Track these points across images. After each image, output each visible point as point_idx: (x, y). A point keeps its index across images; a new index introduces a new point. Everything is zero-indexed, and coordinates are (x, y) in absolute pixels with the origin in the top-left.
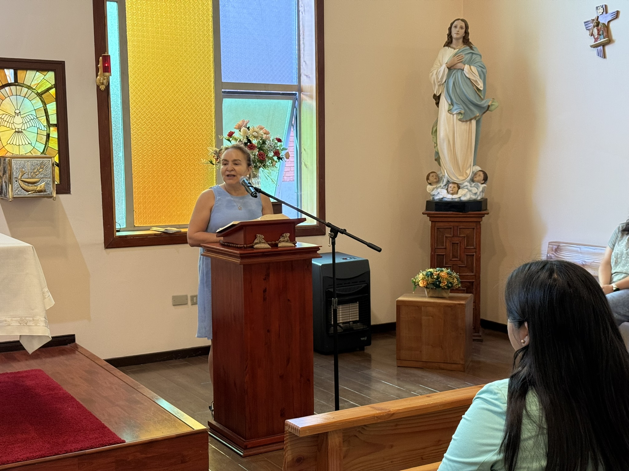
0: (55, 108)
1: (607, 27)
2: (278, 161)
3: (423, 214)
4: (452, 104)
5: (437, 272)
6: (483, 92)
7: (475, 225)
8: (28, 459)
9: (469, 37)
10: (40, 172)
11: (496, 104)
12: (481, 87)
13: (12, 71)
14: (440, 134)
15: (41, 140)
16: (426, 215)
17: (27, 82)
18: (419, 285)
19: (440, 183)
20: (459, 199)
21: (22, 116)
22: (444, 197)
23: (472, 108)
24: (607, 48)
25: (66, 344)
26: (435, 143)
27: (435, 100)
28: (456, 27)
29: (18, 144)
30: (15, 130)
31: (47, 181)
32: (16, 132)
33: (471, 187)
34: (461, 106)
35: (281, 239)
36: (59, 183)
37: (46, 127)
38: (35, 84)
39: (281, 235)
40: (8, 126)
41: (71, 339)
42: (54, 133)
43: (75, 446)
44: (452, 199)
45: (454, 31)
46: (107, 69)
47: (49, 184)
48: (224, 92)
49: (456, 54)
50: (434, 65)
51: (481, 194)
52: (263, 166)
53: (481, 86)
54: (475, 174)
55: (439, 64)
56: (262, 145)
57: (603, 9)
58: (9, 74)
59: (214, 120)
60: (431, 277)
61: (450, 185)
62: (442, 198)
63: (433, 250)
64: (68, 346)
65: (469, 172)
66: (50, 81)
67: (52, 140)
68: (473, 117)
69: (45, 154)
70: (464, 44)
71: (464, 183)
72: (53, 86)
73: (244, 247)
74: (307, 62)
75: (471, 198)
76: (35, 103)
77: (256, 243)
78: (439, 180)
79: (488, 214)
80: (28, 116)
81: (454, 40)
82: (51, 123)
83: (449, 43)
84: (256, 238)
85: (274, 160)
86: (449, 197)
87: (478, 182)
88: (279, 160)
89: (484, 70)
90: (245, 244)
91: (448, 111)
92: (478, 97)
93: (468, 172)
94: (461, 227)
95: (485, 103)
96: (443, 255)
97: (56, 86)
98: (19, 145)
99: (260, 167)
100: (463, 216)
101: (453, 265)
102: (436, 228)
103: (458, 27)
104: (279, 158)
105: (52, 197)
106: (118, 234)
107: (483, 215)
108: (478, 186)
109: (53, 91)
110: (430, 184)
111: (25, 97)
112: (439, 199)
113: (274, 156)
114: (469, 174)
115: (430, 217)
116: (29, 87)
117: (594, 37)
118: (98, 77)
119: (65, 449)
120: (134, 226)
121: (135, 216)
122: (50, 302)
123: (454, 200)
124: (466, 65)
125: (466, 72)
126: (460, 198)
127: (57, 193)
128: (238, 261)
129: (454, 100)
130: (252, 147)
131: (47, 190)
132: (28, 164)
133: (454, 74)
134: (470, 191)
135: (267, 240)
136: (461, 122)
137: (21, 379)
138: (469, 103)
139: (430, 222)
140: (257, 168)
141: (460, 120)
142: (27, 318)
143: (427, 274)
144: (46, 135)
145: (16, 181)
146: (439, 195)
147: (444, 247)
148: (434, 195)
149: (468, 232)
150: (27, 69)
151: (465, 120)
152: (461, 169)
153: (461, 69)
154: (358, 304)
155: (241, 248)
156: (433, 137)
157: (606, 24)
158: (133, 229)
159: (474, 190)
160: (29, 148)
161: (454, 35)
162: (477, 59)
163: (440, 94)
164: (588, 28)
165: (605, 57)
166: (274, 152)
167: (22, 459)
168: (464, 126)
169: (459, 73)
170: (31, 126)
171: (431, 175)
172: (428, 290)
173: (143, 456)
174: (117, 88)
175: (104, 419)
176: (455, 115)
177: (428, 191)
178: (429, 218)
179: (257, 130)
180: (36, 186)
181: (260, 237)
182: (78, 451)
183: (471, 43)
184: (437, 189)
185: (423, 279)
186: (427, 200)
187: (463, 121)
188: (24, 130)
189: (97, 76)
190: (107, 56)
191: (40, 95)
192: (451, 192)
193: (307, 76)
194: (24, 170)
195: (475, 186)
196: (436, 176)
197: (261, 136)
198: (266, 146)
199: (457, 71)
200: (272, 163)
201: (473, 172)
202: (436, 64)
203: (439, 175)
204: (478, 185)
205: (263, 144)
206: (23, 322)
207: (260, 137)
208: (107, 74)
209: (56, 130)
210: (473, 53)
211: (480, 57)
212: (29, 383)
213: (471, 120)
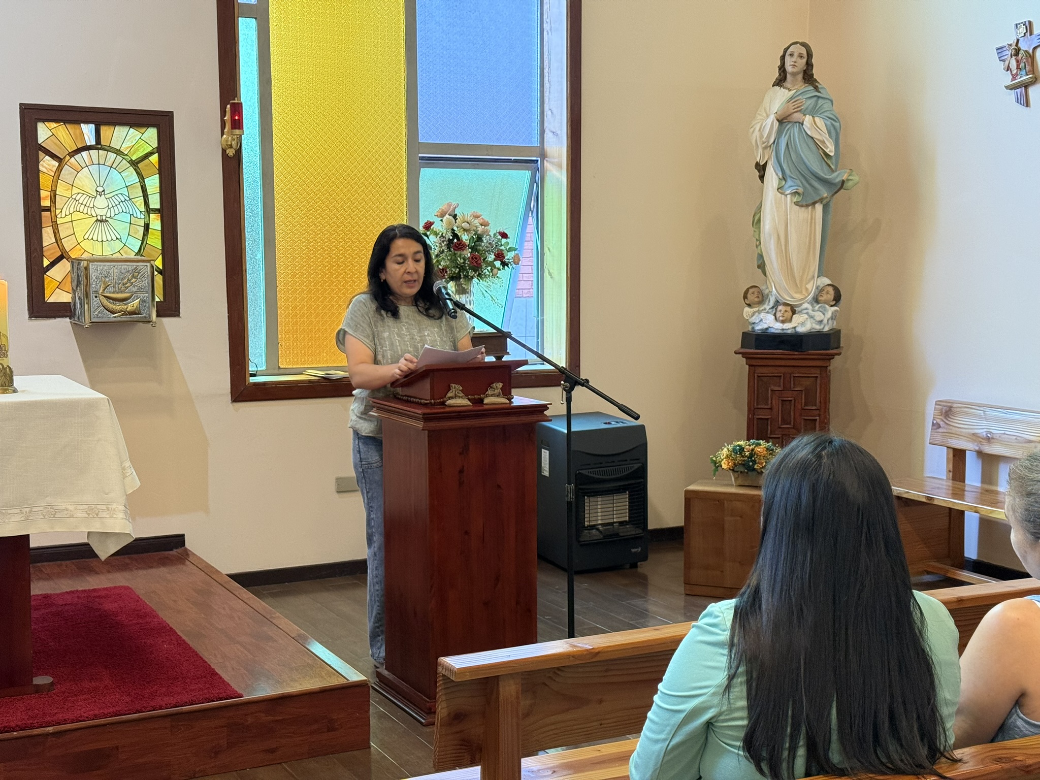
0: (158, 185)
1: (1031, 57)
2: (501, 267)
3: (736, 353)
4: (784, 178)
5: (750, 446)
6: (834, 159)
7: (819, 372)
8: (96, 717)
9: (814, 71)
10: (132, 283)
11: (855, 178)
12: (830, 151)
13: (92, 126)
14: (764, 225)
15: (136, 233)
16: (741, 355)
17: (115, 144)
18: (721, 466)
19: (764, 304)
20: (794, 330)
21: (107, 196)
22: (770, 327)
23: (816, 184)
24: (1031, 90)
25: (172, 550)
26: (757, 240)
27: (759, 171)
28: (791, 55)
29: (100, 240)
30: (95, 219)
31: (143, 297)
32: (97, 220)
33: (813, 311)
34: (798, 182)
35: (490, 392)
36: (162, 300)
37: (144, 213)
38: (128, 148)
39: (489, 385)
40: (85, 212)
41: (178, 541)
42: (156, 223)
43: (167, 700)
44: (783, 329)
45: (789, 61)
46: (237, 124)
47: (145, 301)
48: (422, 158)
49: (791, 98)
50: (757, 115)
51: (830, 322)
52: (478, 276)
53: (830, 149)
54: (820, 291)
55: (764, 115)
56: (477, 243)
57: (1026, 27)
58: (88, 131)
59: (405, 202)
60: (741, 454)
61: (780, 308)
62: (767, 329)
63: (752, 410)
64: (174, 552)
65: (811, 287)
66: (151, 142)
67: (153, 234)
68: (817, 198)
69: (142, 255)
70: (805, 83)
71: (802, 304)
72: (155, 150)
73: (431, 403)
74: (555, 111)
75: (813, 328)
76: (127, 176)
77: (450, 398)
78: (762, 299)
79: (839, 354)
80: (116, 196)
81: (788, 76)
82: (151, 207)
83: (781, 81)
84: (450, 389)
85: (495, 267)
86: (777, 327)
87: (826, 302)
88: (504, 266)
89: (837, 124)
90: (432, 397)
91: (778, 189)
92: (825, 167)
93: (809, 286)
94: (797, 375)
95: (838, 176)
96: (768, 419)
97: (159, 150)
98: (102, 241)
99: (472, 278)
100: (800, 357)
101: (783, 435)
102: (756, 377)
103: (796, 55)
104: (504, 264)
105: (149, 322)
106: (252, 380)
107: (831, 357)
108: (825, 310)
109: (155, 158)
110: (749, 305)
111: (111, 167)
112: (761, 330)
113: (495, 260)
114: (810, 290)
115: (747, 358)
116: (118, 152)
117: (1011, 72)
118: (225, 136)
119: (152, 704)
120: (279, 367)
121: (280, 352)
122: (134, 482)
123: (785, 331)
124: (807, 116)
125: (807, 126)
126: (795, 328)
127: (158, 315)
128: (420, 425)
129: (787, 172)
130: (460, 246)
131: (142, 311)
132: (115, 271)
133: (788, 129)
134: (812, 317)
135: (466, 393)
136: (798, 207)
137: (97, 600)
138: (813, 177)
139: (748, 366)
140: (469, 279)
141: (797, 204)
142: (99, 507)
143: (734, 450)
144: (143, 225)
145: (96, 297)
146: (761, 323)
147: (769, 407)
148: (754, 323)
149: (807, 382)
150: (115, 124)
151: (804, 204)
152: (798, 282)
153: (799, 123)
154: (628, 496)
155: (426, 404)
156: (754, 231)
157: (1031, 52)
158: (276, 372)
159: (819, 316)
160: (118, 245)
161: (789, 68)
162: (825, 106)
163: (767, 162)
164: (1003, 58)
165: (1028, 105)
166: (495, 255)
167: (87, 717)
168: (804, 214)
169: (796, 129)
170: (121, 211)
171: (751, 291)
172: (736, 474)
173: (270, 718)
174: (254, 152)
175: (215, 663)
176: (789, 196)
177: (745, 316)
178: (745, 359)
179: (469, 219)
180: (125, 304)
181: (456, 388)
182: (171, 708)
183: (816, 80)
184: (759, 313)
185: (727, 457)
186: (745, 330)
187: (802, 206)
188: (110, 217)
189: (222, 136)
190: (238, 103)
191: (134, 164)
192: (781, 318)
193: (554, 133)
194: (107, 279)
195: (820, 309)
196: (759, 292)
197: (475, 228)
198: (483, 244)
199: (793, 126)
200: (492, 272)
201: (817, 288)
202: (759, 114)
203: (763, 292)
204: (825, 307)
205: (477, 241)
206: (92, 513)
207: (474, 231)
208: (237, 132)
209: (159, 219)
210: (819, 97)
211: (830, 104)
212: (108, 606)
213: (814, 204)
